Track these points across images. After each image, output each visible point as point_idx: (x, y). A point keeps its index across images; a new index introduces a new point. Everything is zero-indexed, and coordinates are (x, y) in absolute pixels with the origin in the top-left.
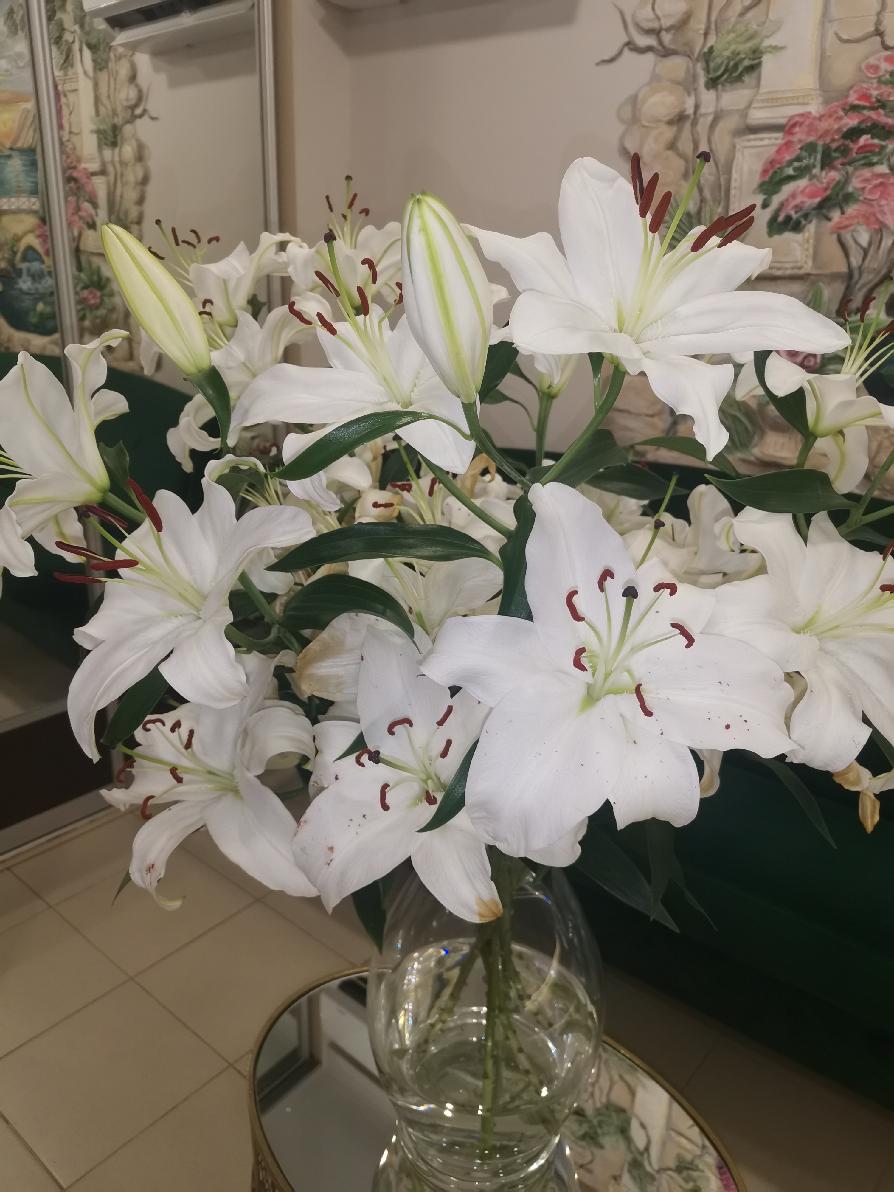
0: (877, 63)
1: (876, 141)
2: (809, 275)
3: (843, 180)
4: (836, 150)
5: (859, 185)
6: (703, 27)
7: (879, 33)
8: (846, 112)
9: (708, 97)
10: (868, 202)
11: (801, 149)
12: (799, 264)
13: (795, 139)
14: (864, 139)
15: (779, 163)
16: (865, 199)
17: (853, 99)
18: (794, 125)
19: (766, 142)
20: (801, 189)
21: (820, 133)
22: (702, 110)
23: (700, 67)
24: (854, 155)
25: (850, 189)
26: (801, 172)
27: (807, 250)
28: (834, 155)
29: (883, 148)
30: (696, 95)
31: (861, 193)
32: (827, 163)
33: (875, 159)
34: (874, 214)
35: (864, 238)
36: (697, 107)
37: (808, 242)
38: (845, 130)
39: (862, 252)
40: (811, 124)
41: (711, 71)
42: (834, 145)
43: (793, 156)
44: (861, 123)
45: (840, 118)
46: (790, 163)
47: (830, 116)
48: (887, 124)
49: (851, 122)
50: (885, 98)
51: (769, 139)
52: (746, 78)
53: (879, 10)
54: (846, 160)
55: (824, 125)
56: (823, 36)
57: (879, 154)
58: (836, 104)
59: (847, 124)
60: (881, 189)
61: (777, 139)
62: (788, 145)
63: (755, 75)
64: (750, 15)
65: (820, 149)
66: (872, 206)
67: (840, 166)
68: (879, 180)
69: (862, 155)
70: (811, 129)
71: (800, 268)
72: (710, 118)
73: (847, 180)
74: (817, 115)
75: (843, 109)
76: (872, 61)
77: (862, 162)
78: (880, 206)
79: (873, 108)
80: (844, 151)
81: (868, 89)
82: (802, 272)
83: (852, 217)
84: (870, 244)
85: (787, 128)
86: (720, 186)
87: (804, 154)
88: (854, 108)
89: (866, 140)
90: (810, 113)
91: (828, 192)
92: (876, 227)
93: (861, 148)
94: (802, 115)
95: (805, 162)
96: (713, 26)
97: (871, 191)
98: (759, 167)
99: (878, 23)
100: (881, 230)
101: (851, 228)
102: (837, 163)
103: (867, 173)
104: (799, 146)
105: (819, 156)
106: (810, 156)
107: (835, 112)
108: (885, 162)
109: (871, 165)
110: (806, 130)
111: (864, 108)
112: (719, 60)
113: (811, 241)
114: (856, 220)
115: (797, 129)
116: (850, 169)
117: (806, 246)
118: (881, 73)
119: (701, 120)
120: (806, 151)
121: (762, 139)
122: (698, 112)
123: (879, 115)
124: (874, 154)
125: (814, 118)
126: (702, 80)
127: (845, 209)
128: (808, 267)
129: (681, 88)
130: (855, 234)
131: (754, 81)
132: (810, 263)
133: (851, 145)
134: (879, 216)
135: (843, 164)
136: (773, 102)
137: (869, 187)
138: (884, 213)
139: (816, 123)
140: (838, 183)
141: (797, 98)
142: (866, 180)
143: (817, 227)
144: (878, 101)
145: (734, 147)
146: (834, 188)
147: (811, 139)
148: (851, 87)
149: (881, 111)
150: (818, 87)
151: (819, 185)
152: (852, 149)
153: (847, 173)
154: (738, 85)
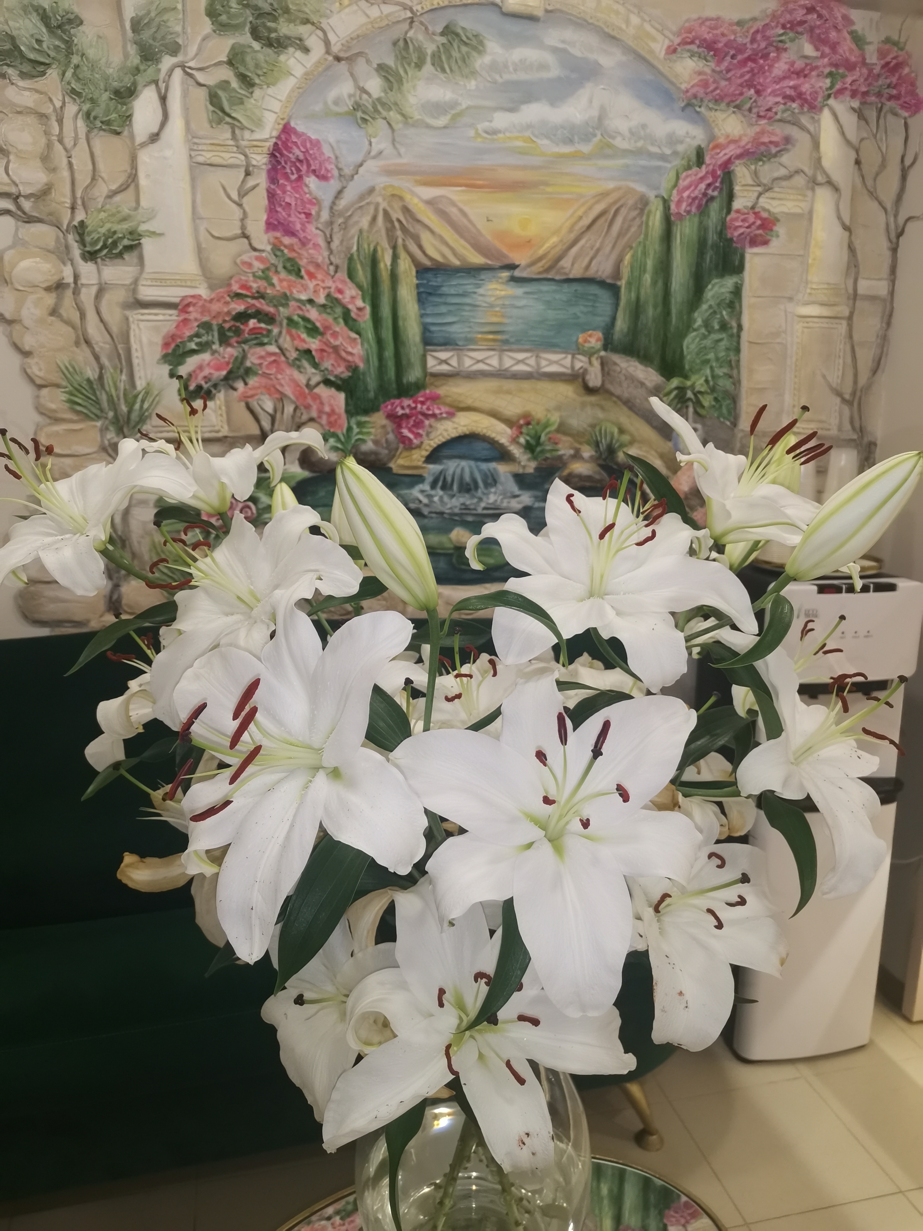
0: (248, 260)
1: (263, 325)
2: (226, 437)
3: (240, 356)
4: (230, 329)
5: (257, 362)
6: (68, 201)
7: (245, 236)
8: (232, 298)
9: (87, 270)
10: (266, 375)
11: (198, 326)
12: (217, 428)
13: (192, 316)
14: (252, 323)
15: (181, 337)
16: (264, 373)
17: (236, 288)
18: (188, 305)
19: (161, 317)
20: (206, 362)
21: (213, 314)
22: (83, 280)
23: (71, 238)
24: (247, 335)
25: (248, 364)
26: (204, 347)
27: (221, 415)
28: (229, 334)
29: (269, 331)
30: (72, 264)
31: (258, 367)
32: (224, 340)
33: (266, 340)
34: (274, 387)
35: (269, 406)
36: (76, 277)
37: (220, 408)
38: (234, 313)
39: (270, 418)
40: (203, 306)
41: (88, 245)
42: (227, 326)
43: (192, 333)
44: (247, 308)
45: (227, 303)
46: (191, 338)
47: (218, 300)
48: (270, 312)
49: (239, 307)
50: (262, 290)
51: (164, 315)
52: (126, 256)
53: (241, 216)
54: (239, 340)
55: (216, 307)
56: (196, 230)
57: (268, 336)
58: (221, 290)
59: (235, 309)
60: (275, 365)
61: (171, 315)
62: (185, 321)
63: (135, 253)
64: (118, 198)
65: (215, 328)
66: (271, 379)
67: (235, 344)
68: (273, 358)
69: (253, 336)
70: (204, 310)
71: (218, 432)
72: (94, 290)
73: (244, 357)
74: (208, 299)
75: (229, 296)
76: (245, 258)
77: (255, 342)
78: (277, 379)
79: (254, 298)
80: (238, 332)
81: (246, 281)
82: (220, 435)
83: (254, 388)
84: (275, 410)
85: (180, 307)
86: (119, 355)
87: (202, 331)
88: (238, 295)
89: (254, 324)
90: (200, 296)
91: (231, 366)
92: (277, 396)
93: (251, 330)
94: (193, 297)
95: (204, 339)
96: (79, 202)
97: (268, 367)
98: (159, 340)
99: (243, 227)
100: (282, 400)
101: (256, 397)
102: (233, 341)
103: (260, 351)
104: (196, 324)
105: (216, 334)
106: (208, 333)
107: (223, 297)
108: (273, 342)
109: (262, 344)
110: (200, 310)
111: (247, 296)
112: (95, 236)
113: (223, 408)
114: (259, 391)
115: (191, 309)
116: (246, 347)
117: (220, 412)
118: (255, 270)
119: (84, 290)
120: (203, 329)
121: (156, 314)
122: (79, 282)
123: (261, 303)
124: (264, 336)
125: (205, 300)
126: (76, 252)
127: (247, 380)
128: (225, 431)
129: (53, 256)
130: (260, 402)
131: (135, 260)
132: (226, 427)
133: (242, 327)
134: (278, 387)
135: (238, 342)
136: (161, 281)
137: (266, 363)
138: (282, 385)
139: (208, 305)
140: (236, 358)
141: (185, 280)
142: (261, 357)
143: (226, 396)
144: (258, 292)
145: (127, 319)
146: (234, 363)
147: (206, 319)
148: (231, 278)
149: (262, 301)
150: (200, 273)
151: (222, 360)
152: (244, 331)
153: (244, 350)
154: (119, 261)
